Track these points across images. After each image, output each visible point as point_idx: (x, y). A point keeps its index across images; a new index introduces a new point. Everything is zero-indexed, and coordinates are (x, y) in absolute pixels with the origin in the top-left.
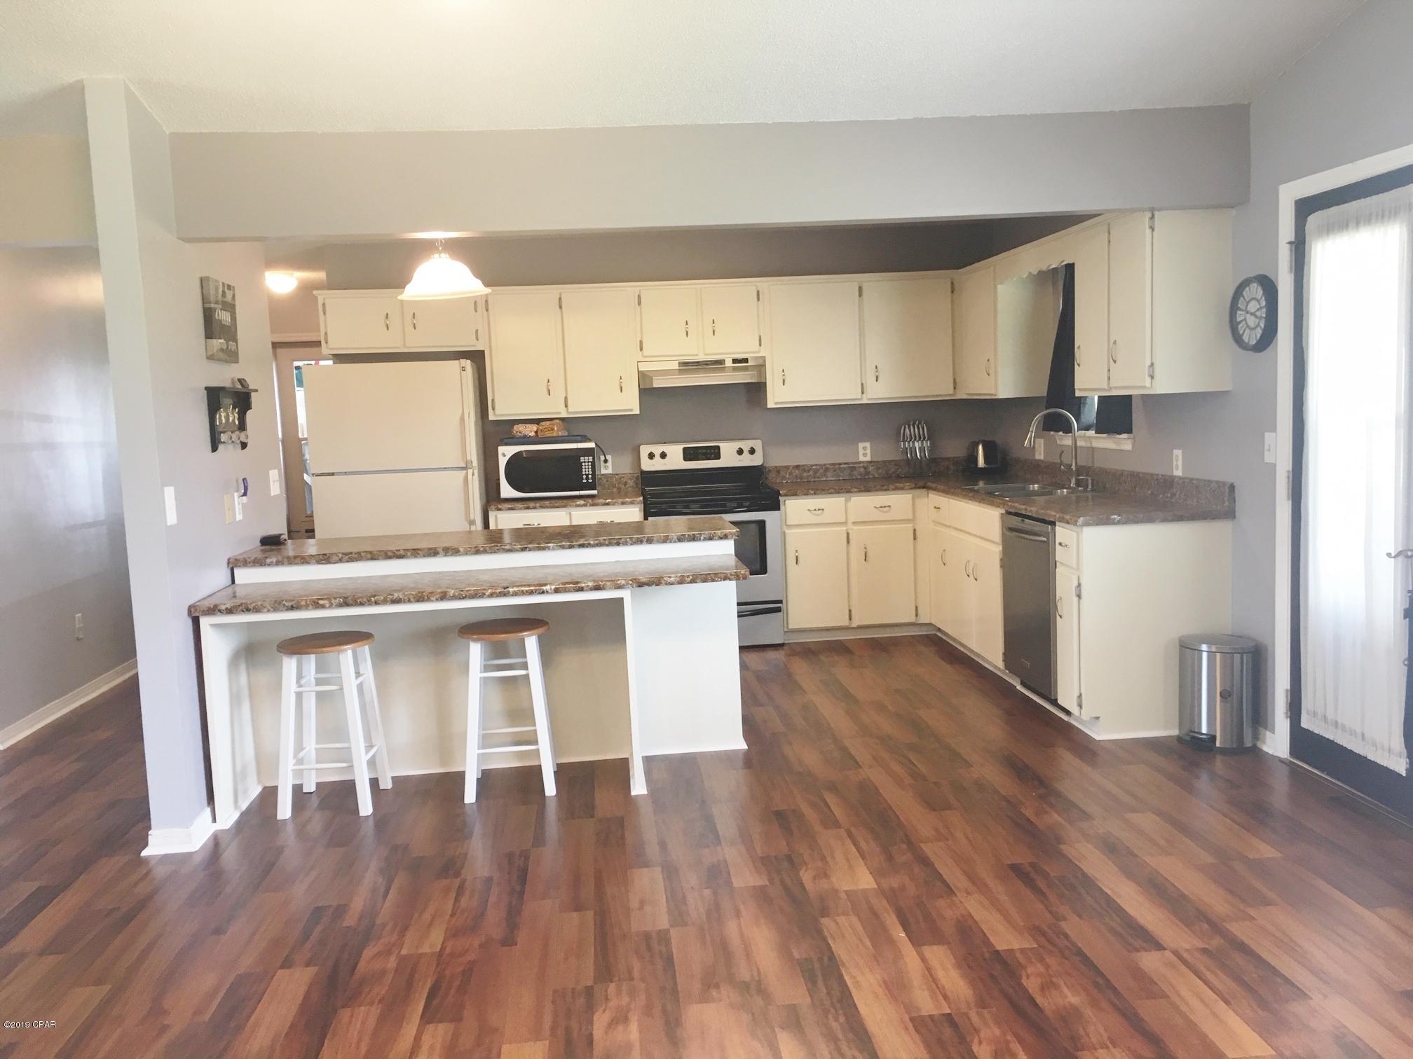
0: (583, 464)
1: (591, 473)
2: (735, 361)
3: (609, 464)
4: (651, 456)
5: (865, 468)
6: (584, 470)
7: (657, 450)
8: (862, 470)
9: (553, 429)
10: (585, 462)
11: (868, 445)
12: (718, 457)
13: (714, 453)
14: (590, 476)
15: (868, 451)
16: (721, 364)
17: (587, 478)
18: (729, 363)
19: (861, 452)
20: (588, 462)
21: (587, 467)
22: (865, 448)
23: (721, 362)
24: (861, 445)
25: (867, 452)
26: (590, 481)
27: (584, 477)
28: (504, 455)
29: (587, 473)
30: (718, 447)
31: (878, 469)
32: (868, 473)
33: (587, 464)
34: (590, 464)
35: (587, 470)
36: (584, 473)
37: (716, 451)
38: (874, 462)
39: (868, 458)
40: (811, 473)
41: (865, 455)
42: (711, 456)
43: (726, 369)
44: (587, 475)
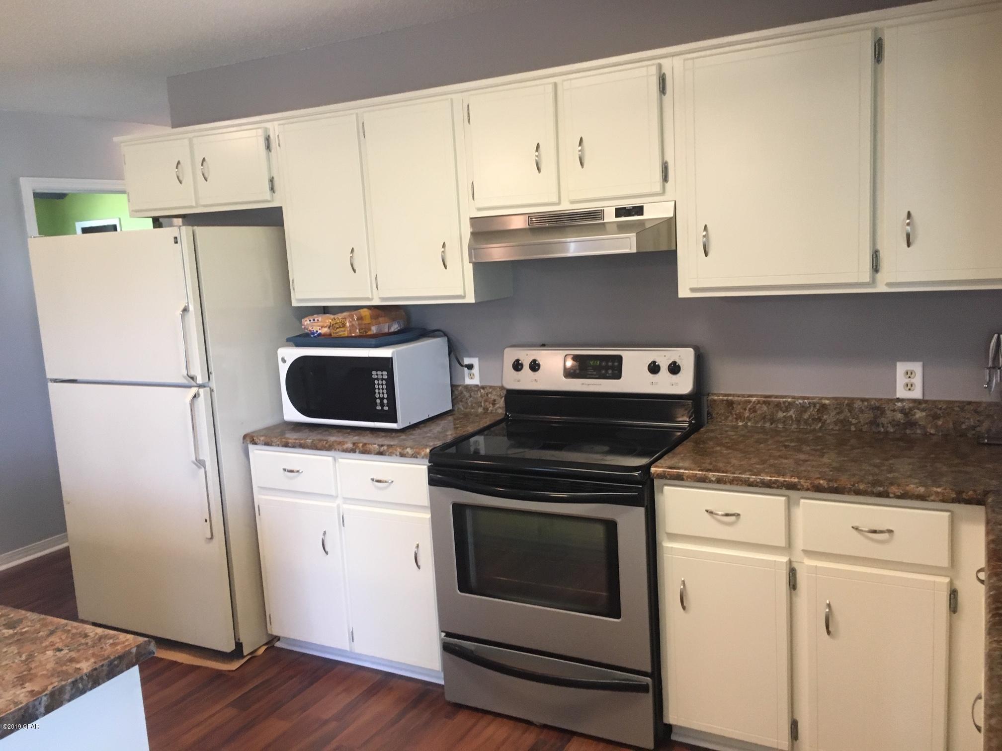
0: (376, 382)
1: (386, 396)
2: (620, 212)
3: (476, 371)
4: (518, 366)
5: (906, 413)
6: (377, 391)
7: (526, 356)
8: (899, 416)
9: (344, 325)
10: (377, 379)
11: (917, 367)
12: (617, 375)
13: (612, 368)
14: (385, 401)
15: (918, 380)
16: (595, 218)
17: (382, 405)
18: (610, 216)
19: (901, 380)
20: (382, 379)
21: (381, 387)
22: (909, 374)
23: (595, 215)
24: (901, 368)
25: (912, 380)
26: (386, 408)
27: (378, 401)
28: (284, 361)
29: (381, 396)
30: (619, 359)
31: (936, 417)
32: (912, 424)
33: (380, 382)
34: (384, 382)
35: (381, 391)
36: (377, 396)
37: (616, 364)
38: (926, 402)
39: (917, 394)
40: (791, 413)
41: (909, 387)
42: (607, 372)
43: (607, 226)
44: (382, 399)
